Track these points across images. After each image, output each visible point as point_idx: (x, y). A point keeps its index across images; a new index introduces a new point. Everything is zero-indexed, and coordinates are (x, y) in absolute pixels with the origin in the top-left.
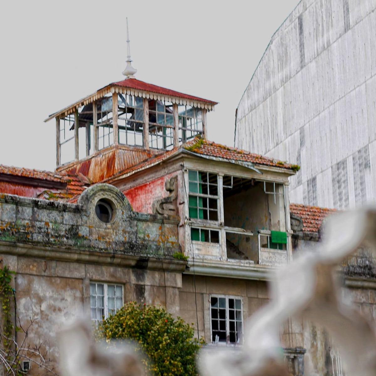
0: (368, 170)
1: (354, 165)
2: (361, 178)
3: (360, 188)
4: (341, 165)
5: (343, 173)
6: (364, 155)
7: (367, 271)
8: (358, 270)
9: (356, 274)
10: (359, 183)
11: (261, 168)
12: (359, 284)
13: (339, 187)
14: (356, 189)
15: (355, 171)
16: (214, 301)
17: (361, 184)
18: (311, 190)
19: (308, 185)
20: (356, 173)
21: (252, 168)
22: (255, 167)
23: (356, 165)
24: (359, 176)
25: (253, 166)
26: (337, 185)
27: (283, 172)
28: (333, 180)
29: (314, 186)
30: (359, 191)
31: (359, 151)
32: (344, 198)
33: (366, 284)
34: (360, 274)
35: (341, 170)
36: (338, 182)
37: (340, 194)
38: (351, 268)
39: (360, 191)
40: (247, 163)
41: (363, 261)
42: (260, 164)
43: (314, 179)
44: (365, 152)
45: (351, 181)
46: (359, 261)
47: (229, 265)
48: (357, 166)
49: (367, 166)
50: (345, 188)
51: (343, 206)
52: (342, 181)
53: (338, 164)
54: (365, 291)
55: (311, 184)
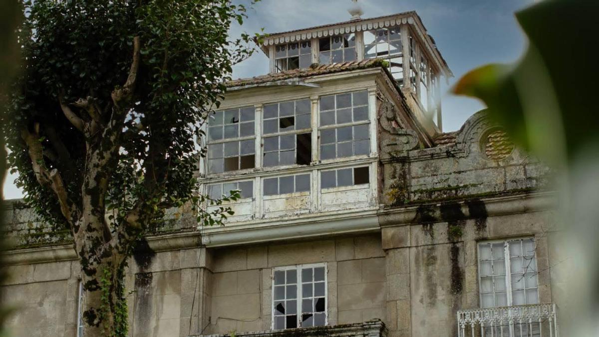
11: (317, 80)
16: (279, 277)
21: (301, 84)
22: (307, 81)
25: (303, 81)
27: (357, 74)
38: (510, 184)
40: (291, 80)
41: (537, 169)
42: (313, 75)
46: (529, 171)
47: (264, 223)
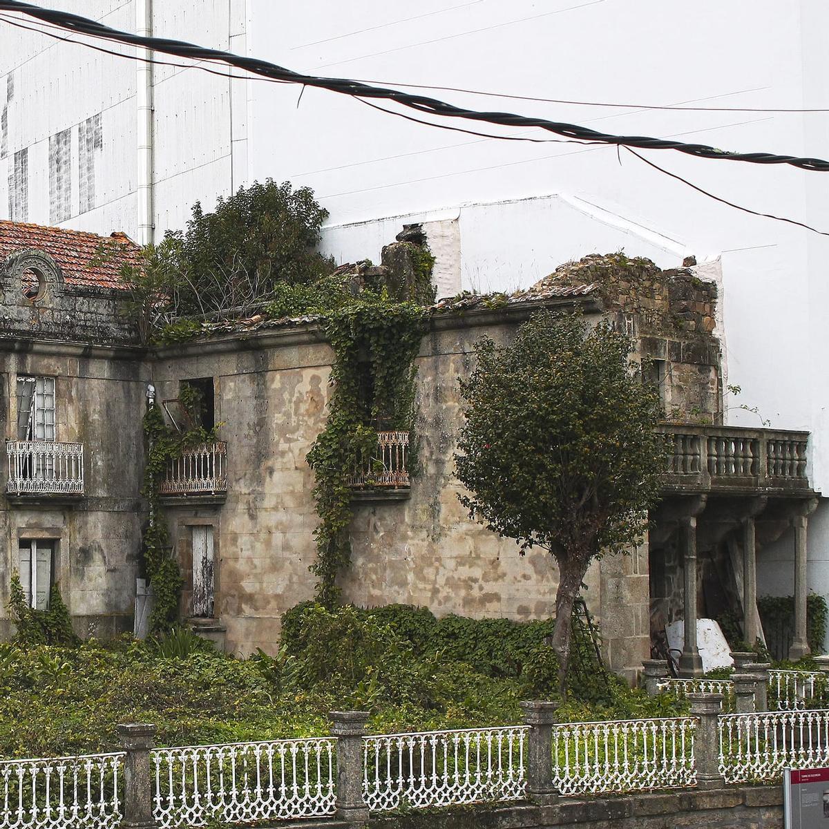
0: (99, 149)
1: (80, 140)
2: (90, 160)
3: (87, 175)
4: (63, 137)
5: (64, 149)
6: (95, 128)
7: (66, 330)
8: (54, 329)
9: (49, 334)
10: (85, 167)
12: (54, 349)
13: (58, 170)
14: (81, 176)
15: (80, 149)
17: (89, 169)
18: (19, 168)
19: (15, 161)
20: (82, 153)
23: (83, 140)
24: (86, 158)
26: (56, 166)
28: (51, 158)
29: (24, 162)
30: (85, 179)
31: (88, 121)
32: (64, 187)
33: (64, 350)
34: (55, 336)
35: (62, 145)
36: (58, 162)
37: (59, 180)
38: (43, 325)
39: (87, 181)
41: (61, 316)
43: (25, 152)
44: (97, 122)
45: (75, 163)
46: (55, 316)
48: (84, 142)
49: (98, 144)
50: (65, 172)
51: (63, 199)
52: (63, 161)
53: (58, 135)
54: (62, 358)
55: (20, 159)
